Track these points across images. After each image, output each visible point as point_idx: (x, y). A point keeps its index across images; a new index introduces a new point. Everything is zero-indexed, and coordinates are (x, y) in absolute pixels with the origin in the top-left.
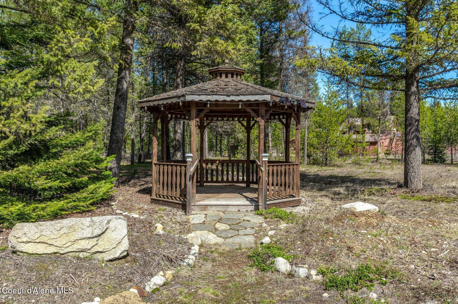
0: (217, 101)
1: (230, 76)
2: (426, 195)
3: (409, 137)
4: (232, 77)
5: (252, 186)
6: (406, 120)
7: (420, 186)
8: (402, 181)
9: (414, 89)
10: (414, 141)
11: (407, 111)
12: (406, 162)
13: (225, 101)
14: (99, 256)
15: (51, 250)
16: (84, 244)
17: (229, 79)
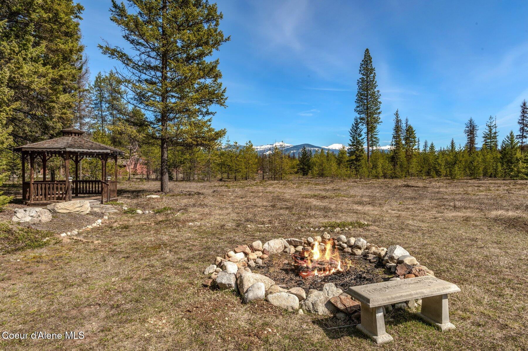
0: (83, 152)
1: (77, 135)
2: (171, 194)
3: (163, 168)
4: (78, 136)
5: (79, 195)
6: (162, 160)
7: (168, 191)
8: (160, 190)
9: (165, 146)
10: (165, 170)
11: (162, 156)
12: (161, 180)
13: (87, 152)
14: (82, 213)
15: (68, 211)
16: (78, 209)
17: (76, 137)
